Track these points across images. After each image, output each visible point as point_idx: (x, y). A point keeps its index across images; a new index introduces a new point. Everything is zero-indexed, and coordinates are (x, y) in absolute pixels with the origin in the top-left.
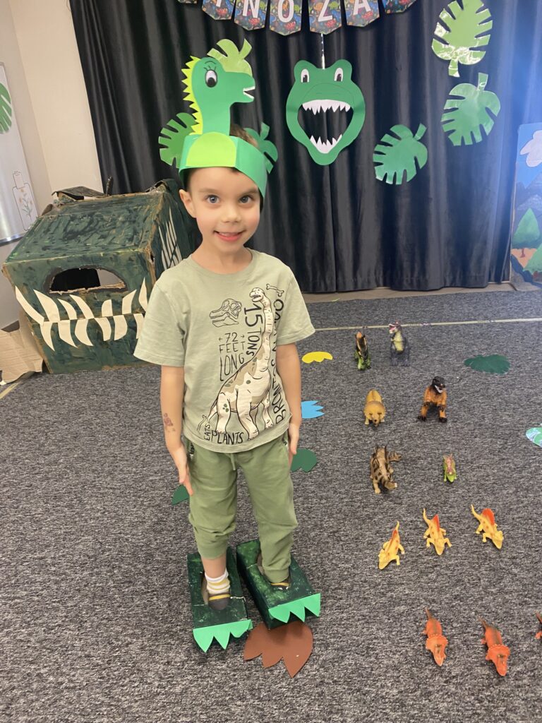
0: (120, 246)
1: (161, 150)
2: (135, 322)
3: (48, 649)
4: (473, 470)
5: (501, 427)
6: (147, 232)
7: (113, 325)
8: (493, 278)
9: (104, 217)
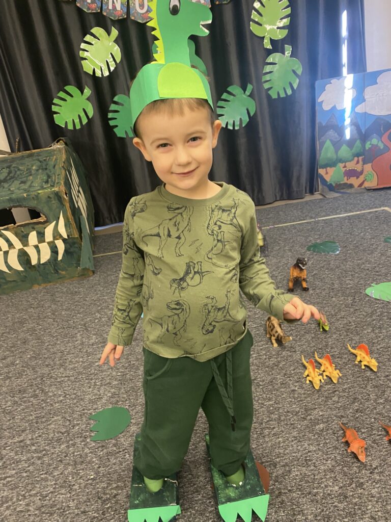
0: (39, 188)
1: (55, 116)
2: (56, 247)
3: (47, 513)
4: (338, 320)
5: (348, 288)
6: (58, 175)
7: (39, 252)
8: (308, 191)
9: (20, 168)
